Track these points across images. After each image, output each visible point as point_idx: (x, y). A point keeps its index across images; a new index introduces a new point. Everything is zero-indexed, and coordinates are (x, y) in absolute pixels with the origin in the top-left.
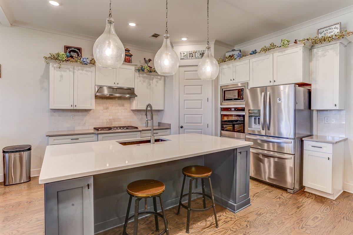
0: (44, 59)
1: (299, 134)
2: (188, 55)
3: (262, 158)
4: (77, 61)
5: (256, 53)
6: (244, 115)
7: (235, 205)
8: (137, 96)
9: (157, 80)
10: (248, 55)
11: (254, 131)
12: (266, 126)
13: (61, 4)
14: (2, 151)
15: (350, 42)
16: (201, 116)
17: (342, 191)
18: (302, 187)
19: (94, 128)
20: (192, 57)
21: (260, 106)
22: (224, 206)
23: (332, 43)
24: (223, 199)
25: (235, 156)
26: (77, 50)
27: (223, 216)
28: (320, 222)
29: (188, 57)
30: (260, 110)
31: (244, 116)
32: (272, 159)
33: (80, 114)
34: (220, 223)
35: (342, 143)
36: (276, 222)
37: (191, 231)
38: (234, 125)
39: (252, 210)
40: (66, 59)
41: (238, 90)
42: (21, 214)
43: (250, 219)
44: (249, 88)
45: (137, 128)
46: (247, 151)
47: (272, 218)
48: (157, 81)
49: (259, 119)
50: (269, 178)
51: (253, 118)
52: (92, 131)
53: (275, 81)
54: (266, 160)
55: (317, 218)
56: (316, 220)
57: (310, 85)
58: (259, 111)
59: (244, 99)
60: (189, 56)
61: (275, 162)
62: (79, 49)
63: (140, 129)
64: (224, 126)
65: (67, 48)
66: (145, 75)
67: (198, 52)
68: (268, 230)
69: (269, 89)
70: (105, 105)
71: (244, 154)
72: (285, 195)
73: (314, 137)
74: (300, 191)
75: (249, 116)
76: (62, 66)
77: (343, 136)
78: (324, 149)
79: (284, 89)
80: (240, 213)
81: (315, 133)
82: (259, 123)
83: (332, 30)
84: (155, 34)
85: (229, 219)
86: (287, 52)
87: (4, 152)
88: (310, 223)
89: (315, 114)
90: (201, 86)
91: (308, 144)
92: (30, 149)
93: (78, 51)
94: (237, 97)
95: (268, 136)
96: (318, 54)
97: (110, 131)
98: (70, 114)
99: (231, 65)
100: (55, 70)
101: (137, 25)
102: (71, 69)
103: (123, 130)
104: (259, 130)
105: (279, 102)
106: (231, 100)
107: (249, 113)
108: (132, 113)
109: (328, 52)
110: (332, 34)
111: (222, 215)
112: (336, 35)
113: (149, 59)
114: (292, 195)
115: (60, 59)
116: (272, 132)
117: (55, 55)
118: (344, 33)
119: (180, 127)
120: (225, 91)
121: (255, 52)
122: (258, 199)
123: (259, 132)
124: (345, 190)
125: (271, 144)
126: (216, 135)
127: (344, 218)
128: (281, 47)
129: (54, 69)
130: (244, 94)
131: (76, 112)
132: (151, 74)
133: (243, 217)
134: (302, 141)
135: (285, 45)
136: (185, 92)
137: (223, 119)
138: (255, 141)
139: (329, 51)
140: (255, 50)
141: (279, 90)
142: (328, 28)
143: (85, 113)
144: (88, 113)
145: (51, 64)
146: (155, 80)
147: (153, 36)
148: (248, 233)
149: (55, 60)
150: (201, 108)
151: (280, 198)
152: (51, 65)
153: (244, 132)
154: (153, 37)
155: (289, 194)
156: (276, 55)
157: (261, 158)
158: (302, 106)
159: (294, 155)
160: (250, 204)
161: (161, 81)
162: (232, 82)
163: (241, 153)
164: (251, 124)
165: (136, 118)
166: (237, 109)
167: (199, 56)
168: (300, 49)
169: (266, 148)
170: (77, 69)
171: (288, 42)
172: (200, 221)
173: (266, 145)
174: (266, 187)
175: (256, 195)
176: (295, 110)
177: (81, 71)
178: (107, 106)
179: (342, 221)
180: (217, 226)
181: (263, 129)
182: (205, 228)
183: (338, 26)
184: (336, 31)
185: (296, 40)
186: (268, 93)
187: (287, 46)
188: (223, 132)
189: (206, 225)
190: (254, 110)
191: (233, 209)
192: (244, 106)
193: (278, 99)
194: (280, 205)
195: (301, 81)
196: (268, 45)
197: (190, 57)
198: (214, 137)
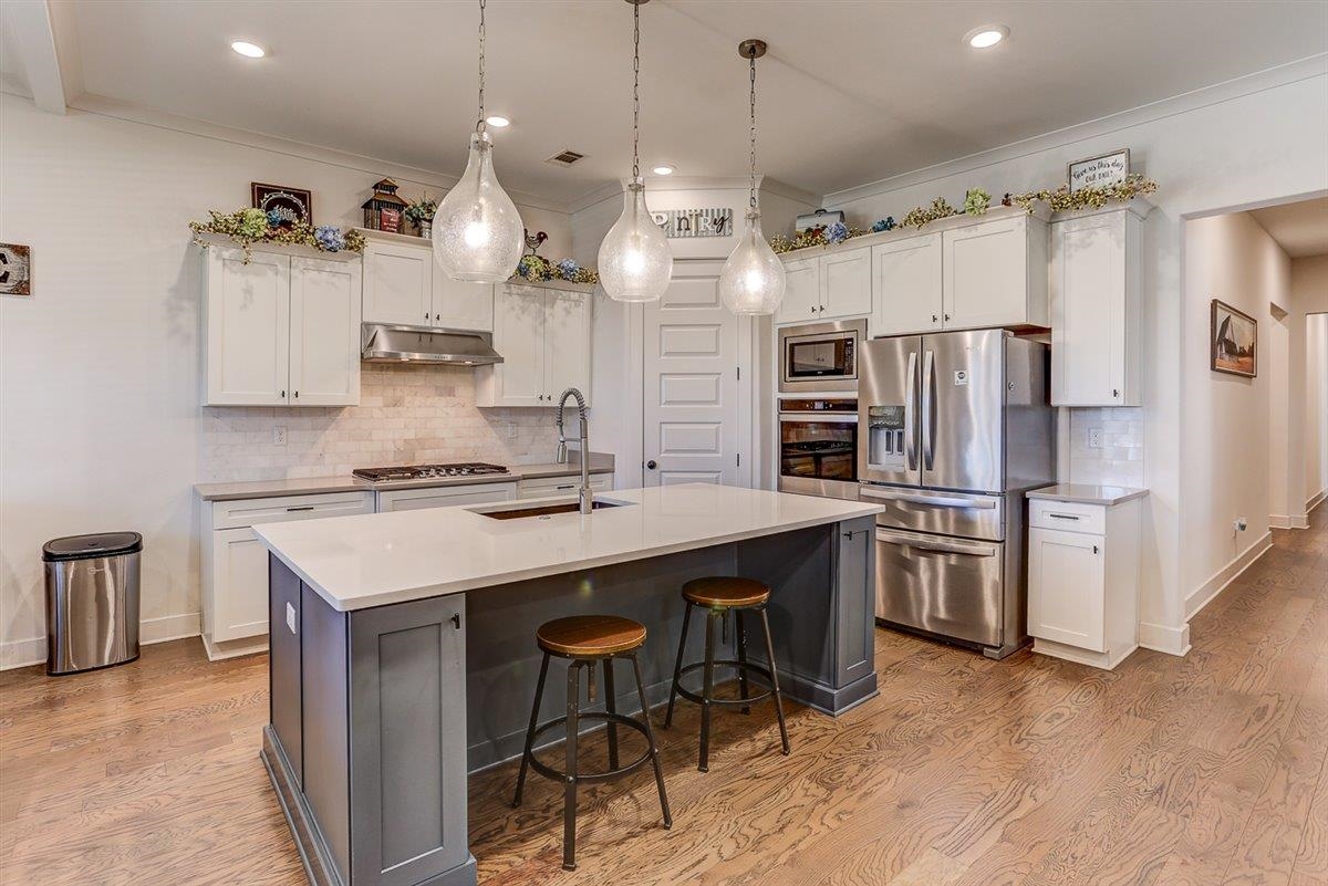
0: (190, 233)
1: (1016, 480)
2: (673, 224)
3: (908, 556)
4: (302, 239)
5: (891, 226)
6: (856, 424)
7: (836, 692)
8: (501, 360)
9: (567, 304)
10: (865, 232)
11: (883, 474)
12: (922, 458)
13: (270, 53)
14: (41, 554)
15: (1154, 208)
16: (713, 427)
17: (1134, 648)
18: (1026, 641)
19: (355, 472)
20: (688, 229)
21: (903, 394)
22: (800, 700)
23: (1105, 208)
24: (798, 679)
25: (833, 547)
26: (296, 200)
27: (799, 725)
28: (1066, 725)
29: (673, 228)
30: (904, 407)
31: (853, 427)
32: (940, 559)
33: (306, 421)
34: (793, 743)
35: (1135, 504)
36: (949, 732)
37: (712, 766)
38: (817, 459)
39: (882, 707)
40: (267, 231)
41: (838, 343)
42: (159, 751)
43: (877, 729)
44: (870, 338)
45: (502, 469)
46: (867, 531)
47: (939, 722)
48: (565, 309)
49: (900, 434)
50: (933, 619)
51: (883, 434)
52: (349, 482)
53: (947, 318)
54: (923, 561)
55: (1060, 716)
56: (1056, 722)
57: (1046, 331)
58: (901, 409)
59: (855, 372)
60: (676, 227)
61: (949, 567)
62: (304, 196)
63: (514, 473)
64: (792, 461)
65: (259, 191)
66: (527, 288)
67: (707, 215)
68: (928, 751)
69: (930, 341)
70: (390, 392)
71: (859, 539)
72: (977, 664)
73: (1061, 488)
74: (1019, 652)
75: (870, 428)
76: (254, 256)
77: (1137, 485)
78: (1084, 523)
79: (977, 342)
80: (846, 715)
81: (1062, 477)
82: (900, 448)
83: (1106, 169)
84: (568, 153)
85: (818, 733)
86: (982, 229)
87: (49, 557)
88: (1041, 728)
89: (1063, 419)
90: (716, 329)
91: (1040, 508)
92: (136, 548)
93: (298, 201)
94: (832, 365)
95: (927, 488)
96: (1069, 238)
97: (416, 481)
98: (270, 422)
99: (813, 262)
100: (227, 270)
101: (513, 122)
102: (279, 267)
103: (459, 478)
104: (901, 470)
105: (961, 382)
106: (814, 373)
107: (871, 417)
108: (480, 420)
109: (1096, 234)
110: (1107, 181)
111: (797, 724)
112: (1114, 189)
113: (540, 234)
114: (995, 663)
115: (247, 232)
116: (938, 475)
117: (230, 219)
118: (1135, 183)
119: (646, 466)
120: (792, 346)
121: (888, 225)
122: (900, 680)
123: (901, 476)
124: (1142, 645)
125: (937, 512)
126: (765, 486)
127: (1128, 712)
128: (964, 212)
129: (224, 265)
130: (855, 357)
131: (292, 415)
132: (547, 283)
133: (859, 725)
134: (1025, 503)
135: (976, 208)
136: (663, 346)
137: (788, 438)
138: (889, 503)
139: (1098, 230)
140: (890, 219)
141: (959, 346)
142: (1095, 163)
143: (322, 420)
144: (333, 420)
145: (212, 248)
146: (560, 304)
147: (560, 158)
148: (874, 761)
149: (231, 235)
150: (716, 402)
151: (961, 673)
152: (214, 251)
153: (854, 478)
154: (557, 161)
155: (987, 661)
156: (952, 236)
157: (906, 558)
158: (1025, 394)
159: (1002, 545)
160: (875, 693)
161: (580, 309)
162: (815, 316)
163: (850, 535)
164: (876, 450)
165: (494, 435)
166: (830, 406)
167: (709, 227)
168: (1020, 224)
169: (921, 526)
170: (302, 267)
171: (986, 198)
172: (735, 741)
173: (921, 515)
174: (923, 645)
175: (894, 668)
176: (1004, 409)
177: (313, 274)
178: (398, 393)
179: (1124, 719)
180: (786, 750)
181: (913, 468)
182: (753, 758)
183: (1122, 159)
184: (1116, 174)
185: (1007, 196)
186: (928, 356)
187: (982, 211)
188: (786, 479)
189: (753, 751)
190: (883, 407)
191: (828, 705)
192: (854, 395)
193: (957, 373)
194: (961, 691)
195: (1021, 319)
196: (927, 207)
197: (680, 229)
198: (757, 493)
